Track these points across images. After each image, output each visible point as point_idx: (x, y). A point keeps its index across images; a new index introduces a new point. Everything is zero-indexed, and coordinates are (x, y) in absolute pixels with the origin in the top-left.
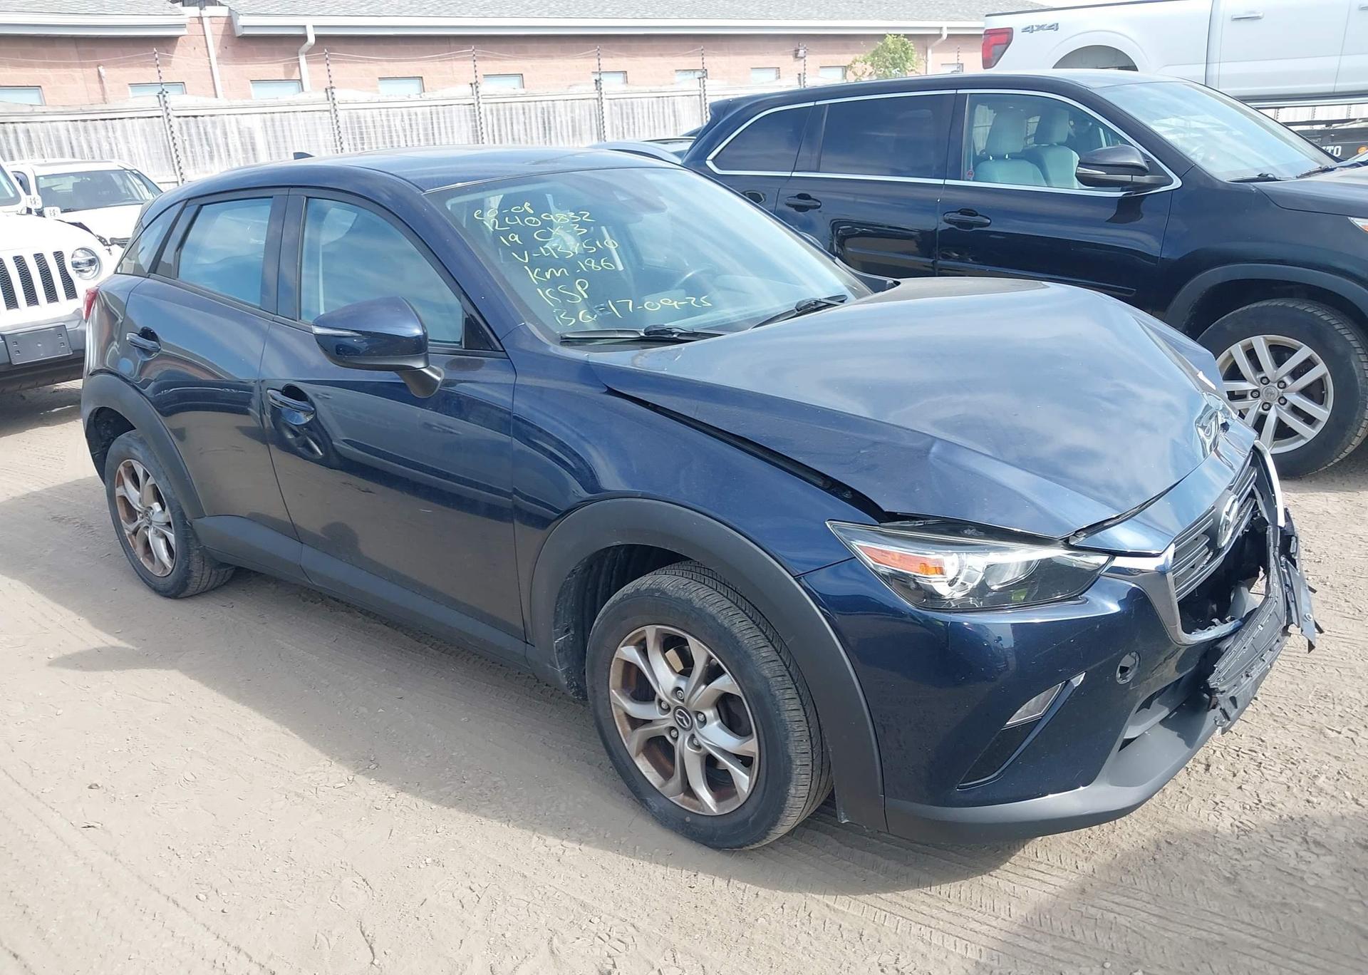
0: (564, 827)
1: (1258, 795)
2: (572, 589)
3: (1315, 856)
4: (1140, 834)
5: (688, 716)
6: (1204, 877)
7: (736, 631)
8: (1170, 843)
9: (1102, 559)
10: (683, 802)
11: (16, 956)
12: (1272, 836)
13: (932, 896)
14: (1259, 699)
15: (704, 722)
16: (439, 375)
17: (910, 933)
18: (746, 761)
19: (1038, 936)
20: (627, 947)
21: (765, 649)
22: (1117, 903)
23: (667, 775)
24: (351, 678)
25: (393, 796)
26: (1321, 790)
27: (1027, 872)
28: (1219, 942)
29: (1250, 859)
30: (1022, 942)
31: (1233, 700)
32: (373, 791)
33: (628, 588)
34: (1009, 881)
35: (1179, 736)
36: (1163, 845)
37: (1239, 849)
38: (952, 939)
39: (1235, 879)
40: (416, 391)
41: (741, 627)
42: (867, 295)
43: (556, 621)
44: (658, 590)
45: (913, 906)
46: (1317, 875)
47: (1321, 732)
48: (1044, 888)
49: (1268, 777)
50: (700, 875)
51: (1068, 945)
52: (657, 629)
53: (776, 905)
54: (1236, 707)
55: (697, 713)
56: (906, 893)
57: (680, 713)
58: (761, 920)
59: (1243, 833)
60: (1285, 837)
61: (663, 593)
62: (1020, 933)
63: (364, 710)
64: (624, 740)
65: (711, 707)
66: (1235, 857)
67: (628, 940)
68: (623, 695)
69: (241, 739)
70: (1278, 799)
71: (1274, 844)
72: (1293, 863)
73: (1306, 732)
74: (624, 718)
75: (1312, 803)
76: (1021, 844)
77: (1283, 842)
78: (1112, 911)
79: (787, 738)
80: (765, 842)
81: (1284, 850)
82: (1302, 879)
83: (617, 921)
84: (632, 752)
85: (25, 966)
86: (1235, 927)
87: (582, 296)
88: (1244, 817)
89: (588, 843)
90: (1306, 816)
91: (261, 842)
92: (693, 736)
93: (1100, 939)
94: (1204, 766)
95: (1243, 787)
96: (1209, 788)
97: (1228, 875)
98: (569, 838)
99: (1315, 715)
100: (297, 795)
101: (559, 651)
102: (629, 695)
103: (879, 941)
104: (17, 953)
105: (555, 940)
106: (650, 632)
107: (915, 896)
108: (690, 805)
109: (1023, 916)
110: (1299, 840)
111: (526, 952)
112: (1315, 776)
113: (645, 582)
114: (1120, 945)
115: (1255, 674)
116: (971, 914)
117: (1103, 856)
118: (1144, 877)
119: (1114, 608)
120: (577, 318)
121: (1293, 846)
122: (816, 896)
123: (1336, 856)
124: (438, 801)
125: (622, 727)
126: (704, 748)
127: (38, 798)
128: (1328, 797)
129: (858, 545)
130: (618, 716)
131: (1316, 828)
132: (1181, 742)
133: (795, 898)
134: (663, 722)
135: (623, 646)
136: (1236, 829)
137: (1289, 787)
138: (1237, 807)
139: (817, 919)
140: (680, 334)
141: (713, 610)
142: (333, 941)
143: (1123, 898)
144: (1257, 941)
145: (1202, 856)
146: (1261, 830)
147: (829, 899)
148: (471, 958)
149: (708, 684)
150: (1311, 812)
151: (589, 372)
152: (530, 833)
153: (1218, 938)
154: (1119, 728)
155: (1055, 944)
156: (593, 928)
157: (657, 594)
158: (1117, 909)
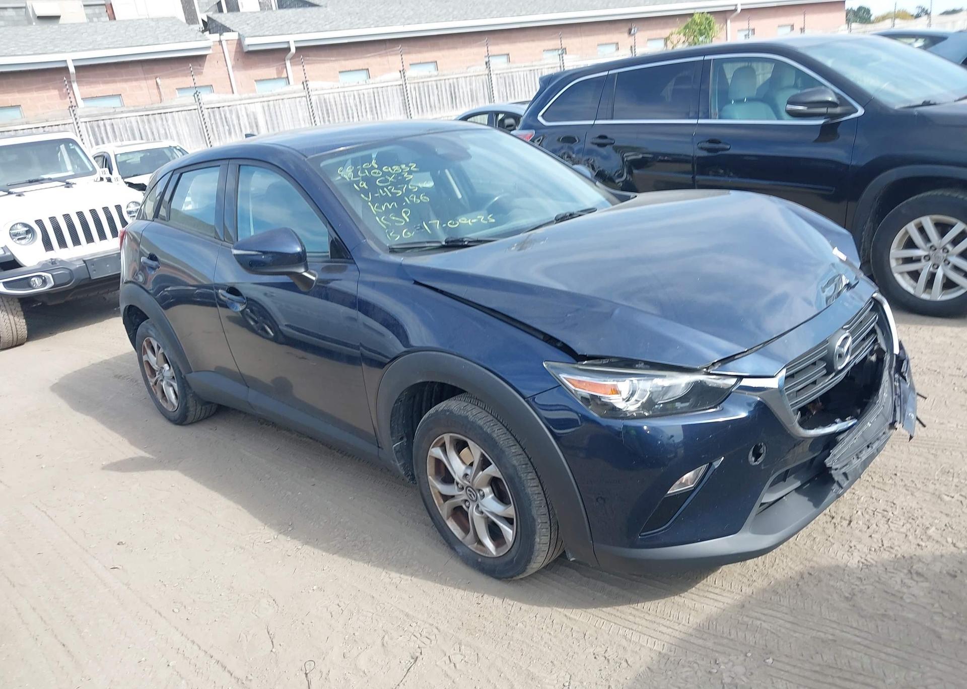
0: (403, 566)
1: (882, 541)
2: (401, 412)
3: (915, 583)
4: (791, 568)
5: (474, 493)
6: (830, 597)
7: (495, 436)
8: (811, 574)
9: (733, 381)
10: (476, 549)
11: (64, 645)
12: (886, 569)
13: (637, 610)
14: (898, 474)
15: (483, 496)
16: (314, 276)
17: (618, 634)
18: (509, 521)
19: (705, 636)
20: (431, 641)
21: (514, 447)
22: (764, 614)
23: (466, 530)
24: (284, 473)
25: (300, 547)
26: (930, 537)
27: (706, 594)
28: (832, 640)
29: (866, 584)
30: (692, 640)
31: (845, 474)
32: (288, 544)
33: (432, 411)
34: (692, 599)
35: (809, 500)
36: (806, 576)
37: (860, 578)
38: (646, 637)
39: (852, 598)
40: (301, 287)
41: (498, 433)
42: (616, 204)
43: (392, 434)
44: (448, 411)
45: (623, 616)
46: (914, 595)
47: (939, 497)
48: (716, 604)
49: (893, 529)
50: (486, 596)
51: (725, 641)
52: (451, 437)
53: (532, 615)
54: (848, 479)
55: (479, 490)
56: (620, 608)
57: (469, 490)
58: (520, 625)
59: (865, 567)
60: (896, 569)
61: (451, 412)
62: (693, 634)
63: (290, 493)
64: (439, 509)
65: (487, 486)
66: (856, 583)
67: (433, 637)
68: (436, 479)
69: (211, 514)
70: (896, 544)
71: (886, 574)
72: (897, 587)
73: (928, 497)
74: (438, 494)
75: (922, 546)
76: (705, 576)
77: (893, 573)
78: (759, 619)
79: (530, 505)
80: (525, 575)
81: (893, 579)
82: (902, 598)
83: (427, 625)
84: (445, 517)
85: (69, 651)
86: (845, 630)
87: (405, 220)
88: (869, 556)
89: (416, 576)
90: (915, 555)
91: (215, 577)
92: (478, 506)
93: (748, 637)
94: (848, 522)
95: (873, 536)
96: (847, 537)
97: (847, 595)
98: (406, 573)
99: (938, 485)
100: (241, 548)
101: (397, 452)
102: (440, 479)
103: (596, 639)
104: (65, 643)
105: (386, 637)
106: (447, 438)
107: (627, 611)
108: (481, 551)
109: (697, 623)
110: (906, 571)
111: (367, 644)
112: (928, 528)
113: (442, 406)
114: (761, 642)
115: (864, 456)
116: (662, 621)
117: (760, 583)
118: (788, 597)
119: (742, 414)
120: (401, 236)
121: (902, 575)
122: (560, 610)
123: (930, 583)
124: (327, 550)
125: (437, 501)
126: (485, 514)
127: (87, 551)
128: (934, 542)
129: (563, 376)
130: (435, 494)
131: (920, 563)
132: (811, 504)
133: (545, 611)
134: (462, 496)
135: (433, 447)
136: (861, 565)
137: (906, 535)
138: (866, 550)
139: (557, 624)
140: (469, 242)
141: (480, 423)
142: (249, 638)
143: (769, 611)
144: (859, 640)
145: (831, 583)
146: (879, 565)
147: (568, 612)
148: (332, 648)
149: (483, 470)
150: (919, 552)
151: (401, 271)
152: (380, 570)
153: (830, 637)
154: (757, 495)
155: (716, 641)
156: (411, 629)
157: (448, 413)
158: (764, 618)
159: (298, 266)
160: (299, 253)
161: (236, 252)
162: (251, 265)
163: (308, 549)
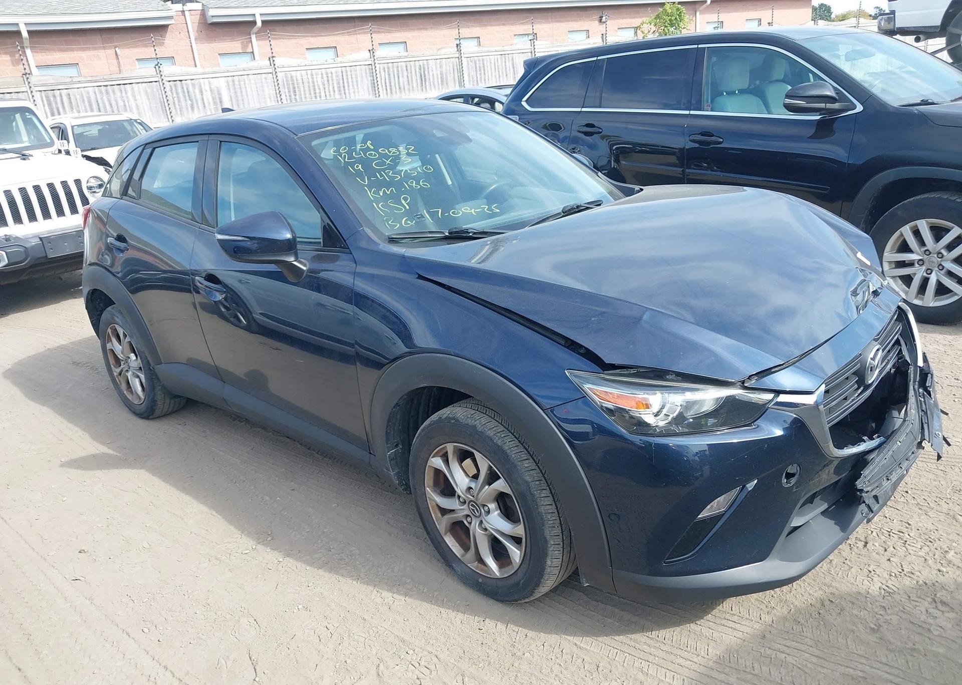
0: (395, 584)
1: (902, 565)
2: (398, 417)
3: (941, 613)
4: (810, 594)
5: (478, 508)
6: (855, 628)
7: (507, 448)
8: (832, 601)
9: (770, 396)
10: (477, 568)
11: (19, 669)
12: (909, 597)
13: (652, 639)
14: (909, 492)
15: (488, 512)
16: (305, 265)
17: (633, 666)
18: (517, 540)
19: (727, 670)
20: (431, 672)
21: (527, 461)
22: (787, 646)
23: (466, 548)
24: (261, 476)
25: (281, 560)
26: (950, 562)
27: (724, 622)
28: (861, 677)
29: (891, 614)
30: (714, 674)
31: (876, 497)
32: (269, 556)
33: (434, 417)
34: (709, 628)
35: (835, 524)
36: (827, 603)
37: (884, 607)
38: (664, 670)
39: (878, 630)
40: (290, 278)
41: (510, 445)
42: (621, 198)
43: (387, 440)
44: (453, 418)
45: (637, 646)
46: (941, 627)
47: (954, 518)
48: (735, 634)
49: (911, 552)
50: (487, 620)
51: (749, 677)
52: (454, 446)
53: (539, 644)
54: (878, 503)
55: (484, 506)
56: (633, 636)
57: (472, 505)
58: (527, 654)
59: (887, 594)
60: (920, 597)
61: (457, 420)
62: (714, 667)
63: (267, 498)
64: (436, 523)
65: (493, 502)
66: (880, 613)
67: (432, 667)
68: (435, 491)
69: (183, 519)
70: (916, 569)
71: (910, 603)
72: (923, 617)
73: (942, 517)
74: (436, 507)
75: (943, 572)
76: (721, 601)
77: (917, 601)
78: (783, 653)
79: (543, 525)
80: (532, 598)
81: (917, 608)
82: (929, 630)
83: (426, 653)
84: (442, 533)
85: (25, 677)
86: (875, 666)
87: (405, 207)
88: (890, 582)
89: (411, 596)
90: (937, 582)
91: (189, 591)
92: (481, 522)
93: (772, 673)
94: (863, 543)
95: (891, 559)
96: (865, 560)
97: (873, 626)
98: (399, 593)
99: (951, 504)
100: (217, 559)
101: (391, 460)
102: (439, 491)
103: (610, 672)
104: (21, 667)
105: (381, 666)
106: (450, 448)
107: (641, 639)
108: (482, 570)
109: (717, 655)
110: (929, 600)
111: (361, 673)
112: (946, 552)
113: (445, 412)
114: (787, 678)
115: (894, 477)
116: (679, 652)
117: (780, 611)
118: (810, 627)
119: (778, 432)
120: (401, 224)
121: (926, 604)
122: (568, 638)
123: (957, 613)
124: (311, 564)
125: (435, 515)
126: (489, 531)
127: (45, 559)
128: (955, 567)
129: (587, 387)
130: (432, 507)
131: (944, 591)
132: (838, 528)
133: (553, 639)
134: (462, 511)
135: (432, 457)
136: (883, 592)
137: (926, 560)
138: (886, 575)
139: (567, 654)
140: (475, 233)
141: (490, 433)
142: (229, 663)
143: (793, 643)
144: (890, 677)
145: (855, 612)
146: (902, 592)
147: (577, 640)
148: (322, 678)
149: (490, 485)
150: (941, 579)
151: (405, 263)
152: (371, 588)
153: (861, 674)
154: (787, 518)
155: (739, 676)
156: (409, 657)
157: (453, 421)
158: (787, 651)
159: (288, 255)
160: (289, 240)
161: (220, 237)
162: (235, 252)
163: (290, 562)
